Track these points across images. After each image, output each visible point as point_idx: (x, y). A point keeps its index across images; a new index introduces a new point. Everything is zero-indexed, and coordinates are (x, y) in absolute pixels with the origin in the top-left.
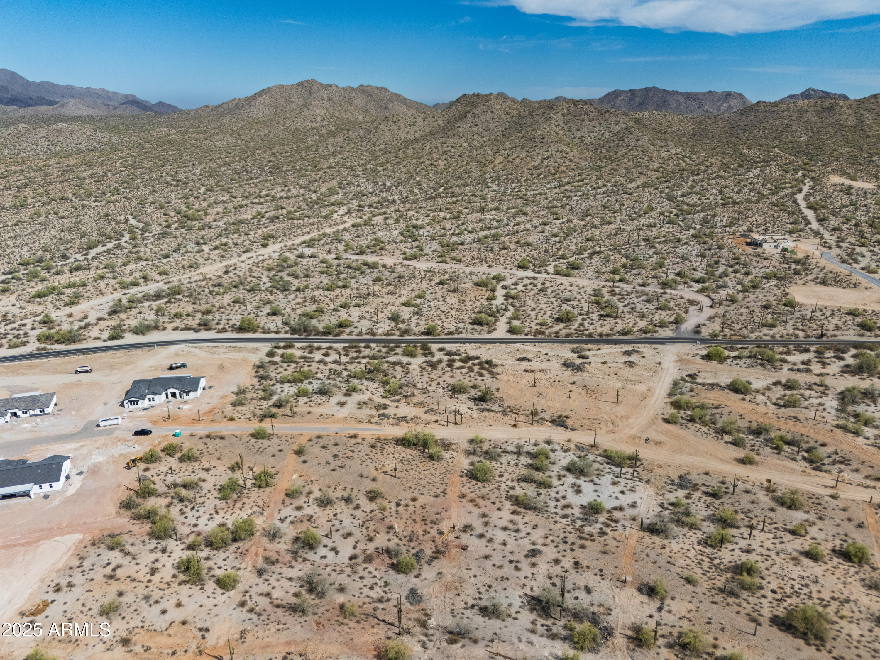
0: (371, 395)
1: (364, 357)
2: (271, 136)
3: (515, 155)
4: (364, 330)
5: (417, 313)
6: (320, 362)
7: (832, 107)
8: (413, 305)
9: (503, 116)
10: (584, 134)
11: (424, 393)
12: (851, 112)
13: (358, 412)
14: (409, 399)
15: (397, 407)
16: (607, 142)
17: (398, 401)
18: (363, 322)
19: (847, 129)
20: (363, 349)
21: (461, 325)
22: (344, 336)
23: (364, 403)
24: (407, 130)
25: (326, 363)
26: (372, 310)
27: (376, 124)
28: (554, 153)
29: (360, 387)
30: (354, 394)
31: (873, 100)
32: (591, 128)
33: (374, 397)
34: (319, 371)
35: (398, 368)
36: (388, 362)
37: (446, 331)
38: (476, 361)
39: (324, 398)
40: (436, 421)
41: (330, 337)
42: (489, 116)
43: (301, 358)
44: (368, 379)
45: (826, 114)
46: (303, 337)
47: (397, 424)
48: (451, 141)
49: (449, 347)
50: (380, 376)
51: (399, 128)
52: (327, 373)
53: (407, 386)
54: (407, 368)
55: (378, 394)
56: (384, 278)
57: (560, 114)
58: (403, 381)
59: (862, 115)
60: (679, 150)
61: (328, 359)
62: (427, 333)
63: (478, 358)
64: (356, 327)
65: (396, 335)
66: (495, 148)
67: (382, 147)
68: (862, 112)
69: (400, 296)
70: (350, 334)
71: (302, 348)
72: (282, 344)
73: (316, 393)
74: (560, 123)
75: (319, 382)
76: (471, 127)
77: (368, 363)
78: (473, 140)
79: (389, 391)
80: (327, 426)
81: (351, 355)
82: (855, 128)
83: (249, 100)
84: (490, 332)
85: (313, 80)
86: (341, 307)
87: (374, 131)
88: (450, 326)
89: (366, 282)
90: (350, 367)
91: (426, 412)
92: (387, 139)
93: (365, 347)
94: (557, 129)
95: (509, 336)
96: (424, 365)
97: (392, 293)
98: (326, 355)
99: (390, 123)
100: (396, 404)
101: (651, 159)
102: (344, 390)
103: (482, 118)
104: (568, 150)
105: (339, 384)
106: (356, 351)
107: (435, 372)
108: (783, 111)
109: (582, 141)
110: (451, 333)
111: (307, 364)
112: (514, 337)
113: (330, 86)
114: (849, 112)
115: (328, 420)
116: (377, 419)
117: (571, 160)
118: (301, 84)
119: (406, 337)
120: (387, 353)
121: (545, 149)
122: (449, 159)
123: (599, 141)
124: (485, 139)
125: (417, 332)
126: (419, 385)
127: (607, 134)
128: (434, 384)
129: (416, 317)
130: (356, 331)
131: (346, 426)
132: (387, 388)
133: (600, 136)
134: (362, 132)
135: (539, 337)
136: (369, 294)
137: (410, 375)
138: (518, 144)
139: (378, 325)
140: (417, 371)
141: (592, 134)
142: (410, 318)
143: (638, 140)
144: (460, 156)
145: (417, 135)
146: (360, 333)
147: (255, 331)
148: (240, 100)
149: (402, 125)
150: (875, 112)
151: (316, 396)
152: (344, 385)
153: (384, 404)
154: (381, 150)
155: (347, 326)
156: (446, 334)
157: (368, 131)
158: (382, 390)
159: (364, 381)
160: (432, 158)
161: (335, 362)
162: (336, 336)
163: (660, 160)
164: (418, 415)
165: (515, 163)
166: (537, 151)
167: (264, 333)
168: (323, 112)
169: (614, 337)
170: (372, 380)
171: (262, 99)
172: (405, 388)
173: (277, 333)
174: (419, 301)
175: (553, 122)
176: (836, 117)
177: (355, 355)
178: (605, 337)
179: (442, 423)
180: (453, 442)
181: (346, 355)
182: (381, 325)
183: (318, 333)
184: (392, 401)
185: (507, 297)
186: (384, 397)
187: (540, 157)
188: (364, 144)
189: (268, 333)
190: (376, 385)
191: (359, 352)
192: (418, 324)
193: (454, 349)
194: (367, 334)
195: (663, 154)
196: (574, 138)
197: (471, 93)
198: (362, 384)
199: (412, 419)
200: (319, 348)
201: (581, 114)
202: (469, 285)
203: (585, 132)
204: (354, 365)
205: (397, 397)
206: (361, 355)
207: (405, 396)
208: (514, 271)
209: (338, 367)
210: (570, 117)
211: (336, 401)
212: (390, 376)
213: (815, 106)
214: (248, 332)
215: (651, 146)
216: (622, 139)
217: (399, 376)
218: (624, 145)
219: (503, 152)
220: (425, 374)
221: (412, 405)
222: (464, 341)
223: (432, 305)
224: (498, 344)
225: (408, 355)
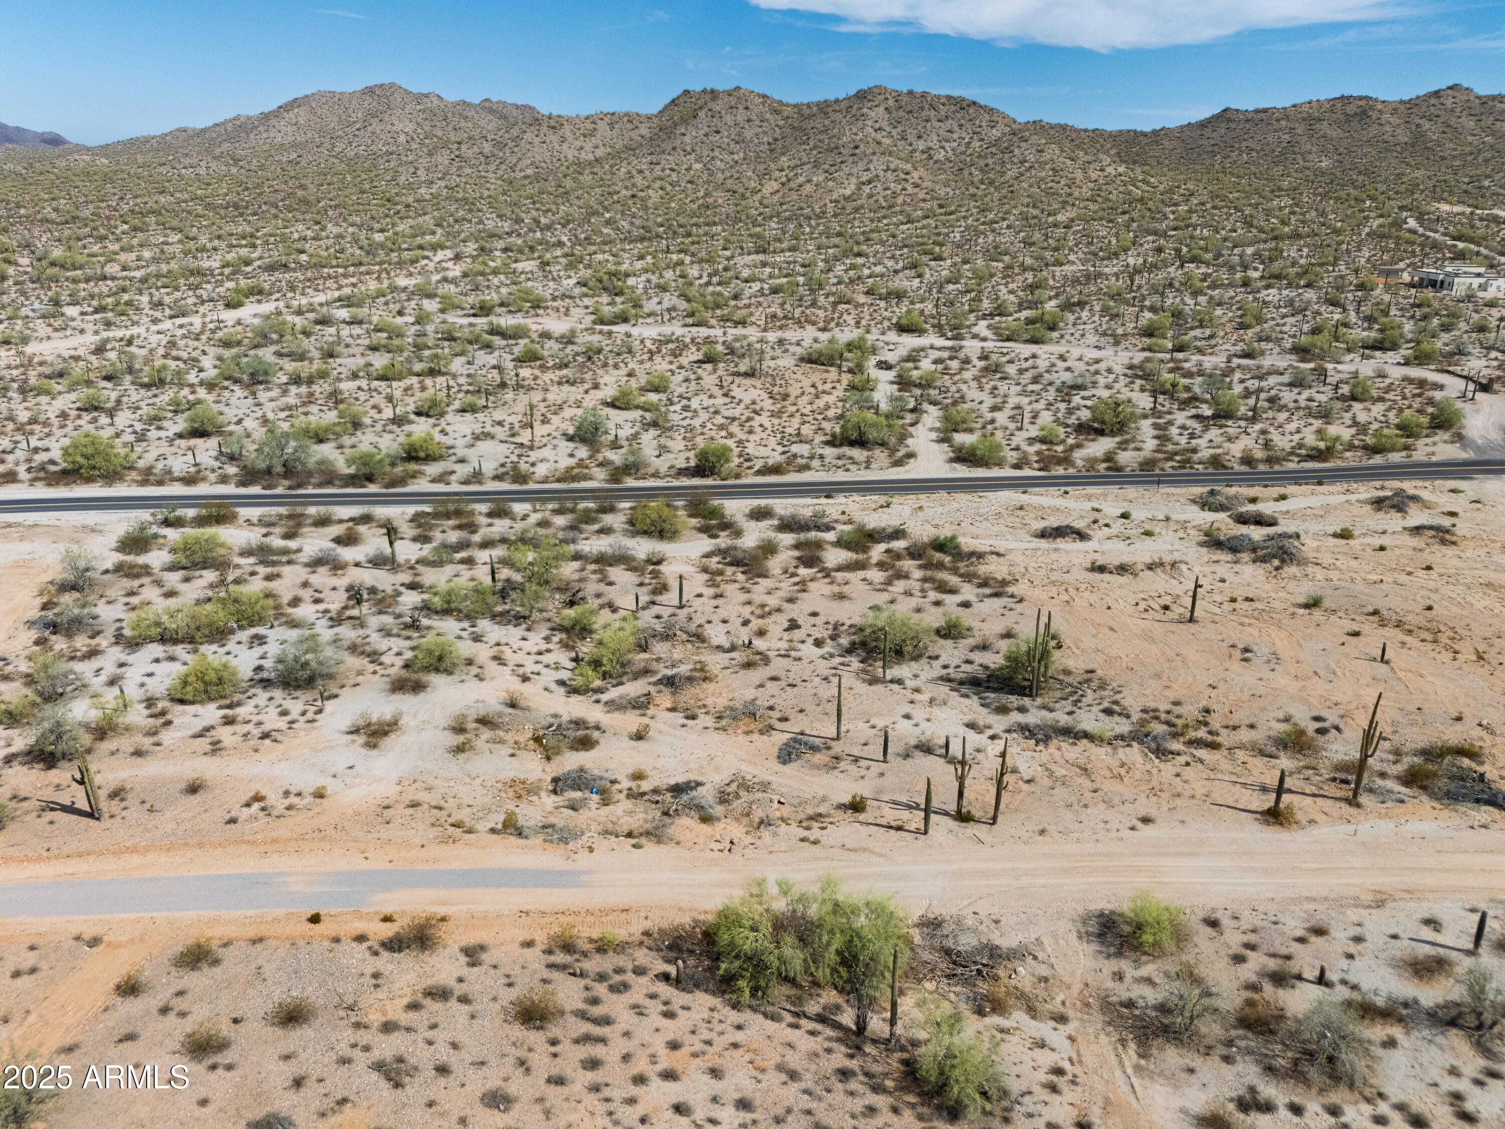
0: (516, 685)
1: (486, 544)
2: (303, 163)
3: (801, 179)
4: (489, 468)
5: (655, 424)
6: (316, 563)
7: (1364, 112)
8: (637, 407)
9: (768, 116)
10: (931, 145)
11: (748, 665)
12: (1398, 121)
13: (453, 767)
14: (688, 696)
15: (639, 736)
16: (979, 157)
17: (641, 704)
18: (484, 446)
19: (1399, 148)
20: (484, 520)
21: (802, 449)
22: (421, 485)
23: (484, 721)
24: (578, 144)
25: (337, 566)
26: (514, 419)
27: (515, 132)
28: (882, 174)
29: (465, 648)
30: (436, 680)
31: (1433, 101)
32: (943, 133)
33: (531, 693)
34: (307, 594)
35: (617, 573)
36: (577, 557)
37: (758, 464)
38: (899, 545)
39: (295, 707)
40: (856, 806)
41: (373, 488)
42: (741, 116)
43: (246, 552)
44: (500, 618)
45: (1355, 124)
46: (279, 491)
47: (655, 835)
48: (669, 161)
49: (783, 506)
50: (553, 603)
51: (563, 140)
52: (336, 602)
53: (667, 637)
54: (656, 574)
55: (549, 677)
56: (546, 353)
57: (882, 109)
58: (646, 618)
59: (1418, 126)
60: (1121, 169)
61: (348, 554)
62: (699, 471)
63: (898, 534)
64: (462, 461)
65: (598, 479)
66: (761, 167)
67: (529, 172)
68: (1417, 120)
69: (596, 386)
70: (441, 478)
71: (263, 522)
72: (191, 513)
73: (266, 683)
74: (884, 124)
75: (293, 634)
76: (706, 135)
77: (506, 562)
78: (713, 158)
79: (596, 663)
80: (277, 863)
81: (438, 536)
82: (1413, 145)
83: (266, 117)
84: (898, 463)
85: (392, 85)
86: (419, 414)
87: (511, 144)
88: (764, 452)
89: (494, 362)
90: (429, 576)
91: (787, 755)
92: (538, 157)
93: (490, 515)
94: (879, 136)
95: (962, 471)
96: (714, 562)
97: (572, 383)
98: (348, 540)
99: (544, 129)
100: (632, 721)
101: (1071, 184)
102: (394, 664)
103: (729, 119)
104: (909, 167)
105: (377, 642)
106: (460, 527)
107: (765, 583)
108: (1278, 120)
109: (930, 157)
110: (776, 470)
111: (263, 570)
112: (980, 473)
113: (427, 96)
114: (1395, 120)
115: (283, 829)
116: (549, 801)
117: (916, 186)
118: (370, 91)
119: (630, 482)
120: (572, 528)
121: (861, 165)
122: (669, 188)
123: (963, 157)
124: (736, 157)
125: (663, 470)
126: (717, 635)
127: (976, 144)
128: (776, 625)
129: (653, 432)
130: (462, 471)
131: (378, 862)
132: (586, 648)
133: (963, 149)
134: (487, 148)
135: (1060, 471)
136: (503, 385)
137: (672, 597)
138: (805, 159)
139: (534, 455)
140: (697, 583)
141: (947, 145)
142: (635, 436)
143: (1041, 151)
144: (689, 182)
145: (600, 153)
146: (477, 476)
147: (111, 477)
148: (248, 118)
149: (568, 134)
150: (1440, 120)
151: (262, 696)
152: (396, 644)
153: (579, 723)
154: (526, 177)
155: (430, 458)
156: (760, 473)
157: (500, 145)
158: (563, 657)
159: (484, 625)
160: (634, 185)
161: (378, 562)
162: (392, 484)
163: (1092, 185)
164: (750, 771)
165: (804, 193)
166: (846, 170)
167: (144, 483)
168: (410, 127)
169: (1291, 466)
170: (519, 619)
171: (291, 115)
172: (660, 649)
173: (189, 480)
174: (653, 397)
175: (870, 123)
176: (1373, 130)
177: (453, 537)
178: (1262, 467)
179: (891, 815)
180: (1006, 941)
181: (423, 539)
182: (546, 452)
183: (330, 477)
184: (613, 706)
185: (903, 383)
186: (574, 691)
187: (853, 180)
188: (492, 167)
189: (160, 483)
190: (536, 640)
191: (472, 528)
192: (663, 450)
193: (807, 513)
194: (498, 478)
195: (1094, 175)
196: (915, 151)
197: (699, 89)
198: (477, 638)
199: (724, 798)
200: (323, 522)
201: (922, 108)
202: (787, 362)
203: (933, 141)
204: (449, 570)
205: (633, 689)
206: (477, 538)
207: (670, 682)
208: (892, 336)
209: (384, 580)
210: (901, 113)
211: (346, 722)
212: (594, 603)
213: (1332, 112)
214: (89, 480)
215: (1069, 162)
216: (1008, 150)
217: (627, 602)
218: (1015, 160)
219: (777, 174)
220: (730, 589)
221: (708, 721)
222: (829, 490)
223: (695, 403)
224: (944, 494)
225: (646, 533)
